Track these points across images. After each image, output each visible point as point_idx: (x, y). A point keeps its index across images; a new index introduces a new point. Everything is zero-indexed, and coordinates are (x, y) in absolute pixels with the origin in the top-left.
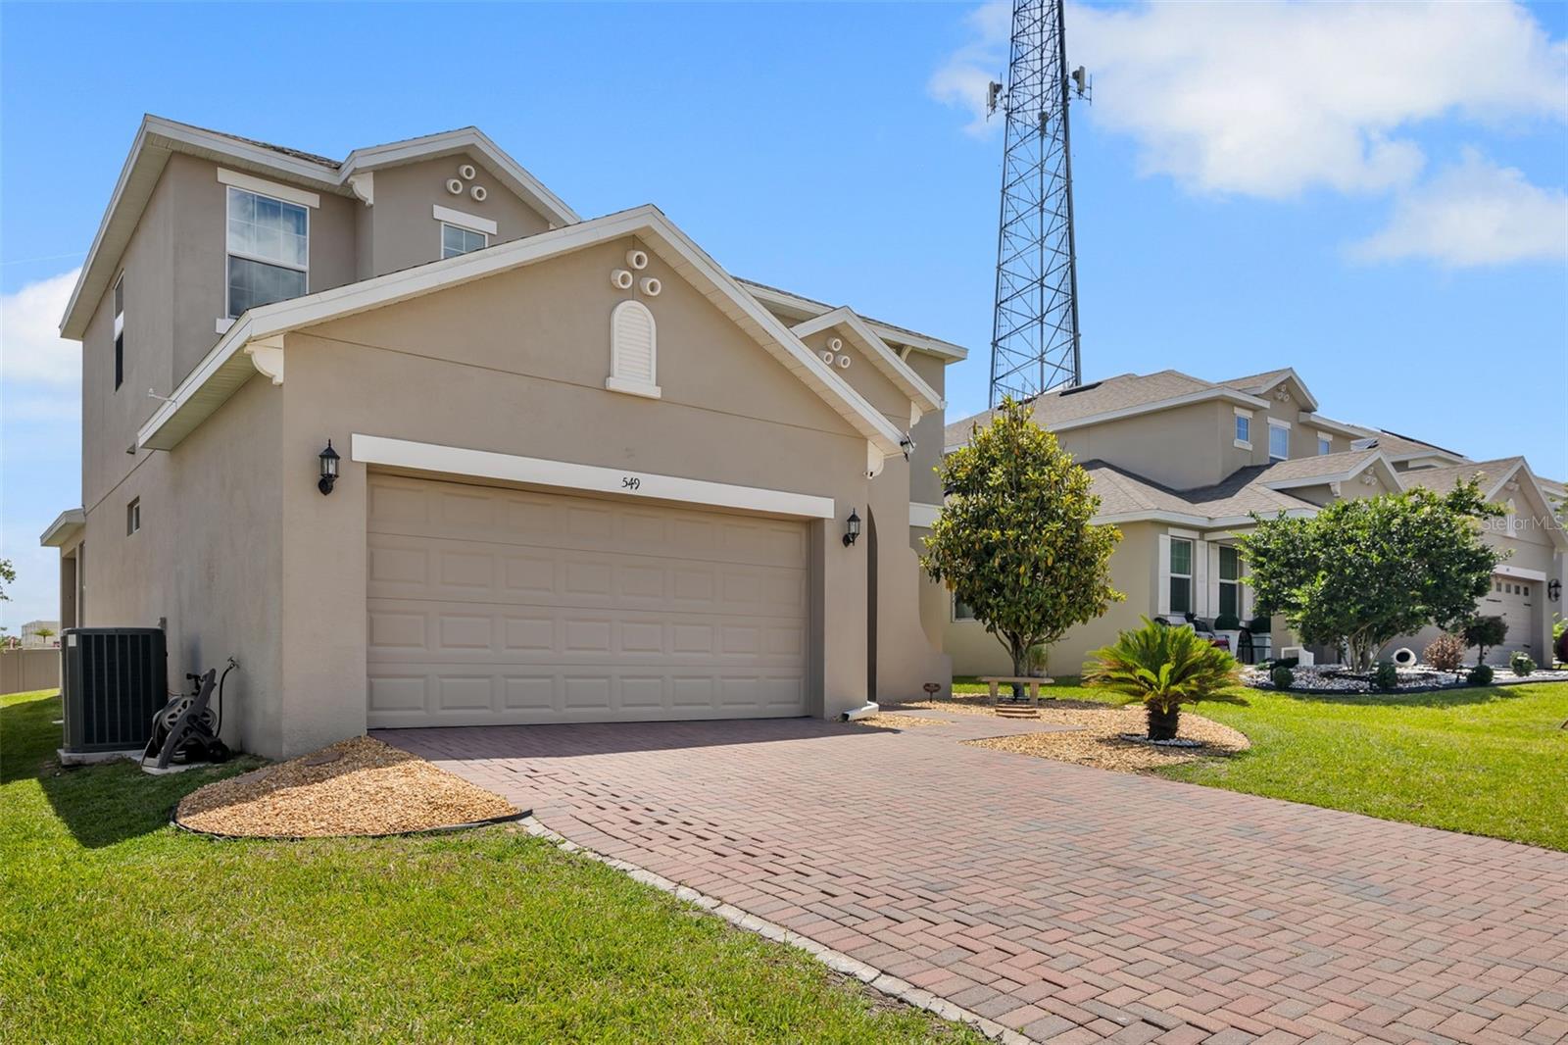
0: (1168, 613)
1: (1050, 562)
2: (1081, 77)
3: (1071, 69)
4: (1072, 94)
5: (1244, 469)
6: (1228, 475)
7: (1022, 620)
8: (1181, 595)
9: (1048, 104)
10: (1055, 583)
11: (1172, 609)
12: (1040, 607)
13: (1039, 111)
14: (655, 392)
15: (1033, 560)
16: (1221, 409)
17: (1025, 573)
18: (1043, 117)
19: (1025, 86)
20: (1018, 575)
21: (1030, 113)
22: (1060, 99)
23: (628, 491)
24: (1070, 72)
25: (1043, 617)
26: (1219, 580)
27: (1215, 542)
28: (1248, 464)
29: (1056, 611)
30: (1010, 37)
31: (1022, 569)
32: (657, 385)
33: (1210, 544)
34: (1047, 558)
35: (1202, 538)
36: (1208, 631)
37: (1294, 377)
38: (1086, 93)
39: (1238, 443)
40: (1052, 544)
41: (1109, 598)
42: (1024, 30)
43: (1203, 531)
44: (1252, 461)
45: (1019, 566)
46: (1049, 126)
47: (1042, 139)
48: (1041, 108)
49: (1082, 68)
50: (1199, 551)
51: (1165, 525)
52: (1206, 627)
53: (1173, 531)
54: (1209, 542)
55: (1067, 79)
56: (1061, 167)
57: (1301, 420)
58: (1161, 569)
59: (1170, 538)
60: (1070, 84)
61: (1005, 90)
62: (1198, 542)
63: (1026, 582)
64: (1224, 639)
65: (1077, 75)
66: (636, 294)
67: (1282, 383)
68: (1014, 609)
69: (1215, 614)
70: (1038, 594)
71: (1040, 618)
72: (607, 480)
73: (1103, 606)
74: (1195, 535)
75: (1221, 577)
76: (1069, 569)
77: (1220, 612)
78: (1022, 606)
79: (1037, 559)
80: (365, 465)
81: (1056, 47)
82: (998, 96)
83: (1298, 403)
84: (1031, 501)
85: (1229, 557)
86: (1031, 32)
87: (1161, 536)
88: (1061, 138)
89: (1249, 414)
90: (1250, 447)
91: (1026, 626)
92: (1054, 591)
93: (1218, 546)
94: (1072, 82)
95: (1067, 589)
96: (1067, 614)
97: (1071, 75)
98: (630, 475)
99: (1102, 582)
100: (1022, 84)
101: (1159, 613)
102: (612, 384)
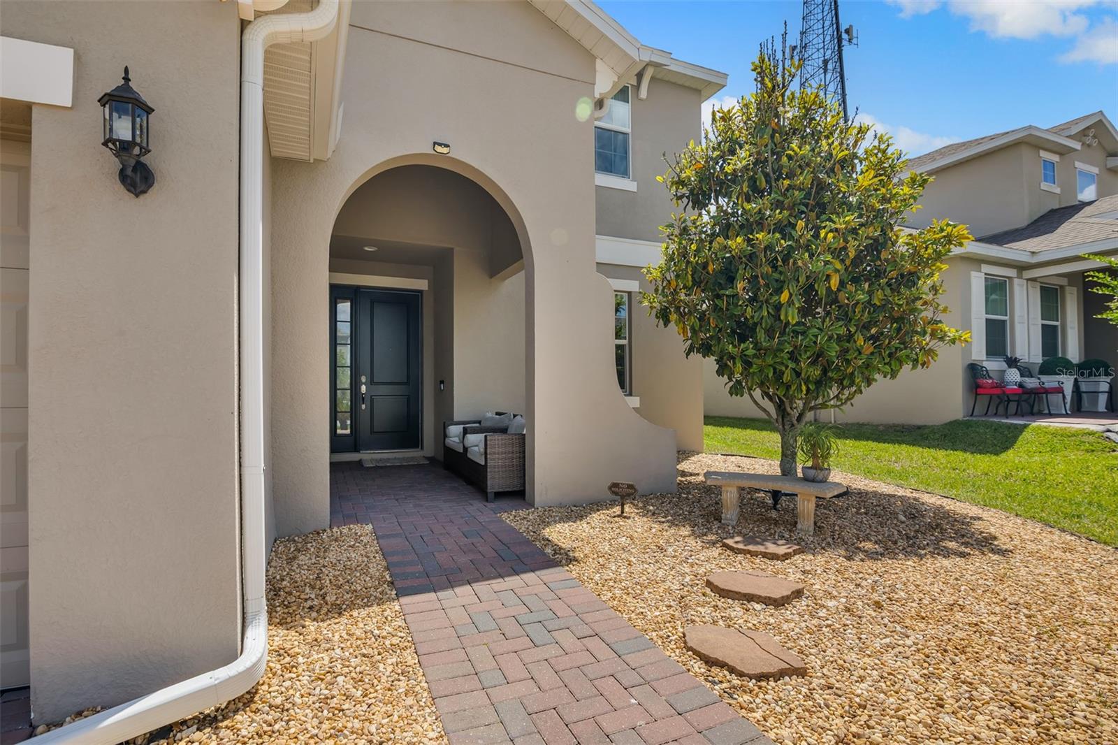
0: (985, 358)
1: (834, 282)
2: (850, 31)
3: (843, 28)
4: (844, 43)
5: (1053, 212)
6: (1035, 218)
7: (787, 377)
8: (997, 336)
9: (829, 52)
10: (846, 317)
11: (987, 354)
12: (818, 357)
13: (823, 58)
15: (802, 279)
16: (1026, 153)
17: (790, 303)
18: (826, 62)
19: (813, 45)
20: (778, 307)
21: (817, 60)
22: (836, 48)
24: (843, 29)
25: (825, 372)
26: (1040, 322)
27: (1034, 280)
28: (1057, 207)
29: (848, 362)
30: (802, 17)
31: (784, 297)
33: (1029, 282)
34: (828, 277)
35: (1020, 276)
36: (1032, 377)
37: (1104, 120)
38: (854, 41)
39: (1045, 186)
40: (838, 253)
41: (942, 339)
42: (811, 12)
43: (1021, 268)
44: (1060, 205)
45: (779, 291)
46: (830, 66)
47: (825, 75)
48: (824, 56)
49: (851, 26)
50: (1017, 289)
51: (977, 262)
52: (1030, 372)
53: (986, 268)
54: (1028, 280)
55: (841, 35)
56: (839, 87)
57: (1108, 167)
58: (974, 309)
59: (983, 276)
60: (843, 37)
61: (798, 50)
62: (1016, 281)
63: (792, 316)
64: (1056, 385)
65: (847, 31)
67: (1088, 128)
68: (769, 360)
69: (1038, 359)
70: (816, 337)
71: (818, 372)
73: (930, 352)
74: (1011, 273)
75: (1042, 319)
76: (870, 293)
77: (1043, 355)
78: (786, 356)
79: (812, 280)
81: (832, 18)
82: (795, 53)
83: (1104, 148)
84: (800, 190)
85: (1050, 297)
86: (816, 12)
87: (974, 274)
88: (838, 70)
89: (1055, 158)
90: (1058, 191)
91: (793, 388)
92: (843, 331)
93: (1038, 285)
94: (845, 36)
95: (866, 327)
96: (867, 366)
97: (843, 31)
99: (928, 314)
100: (810, 44)
101: (973, 358)
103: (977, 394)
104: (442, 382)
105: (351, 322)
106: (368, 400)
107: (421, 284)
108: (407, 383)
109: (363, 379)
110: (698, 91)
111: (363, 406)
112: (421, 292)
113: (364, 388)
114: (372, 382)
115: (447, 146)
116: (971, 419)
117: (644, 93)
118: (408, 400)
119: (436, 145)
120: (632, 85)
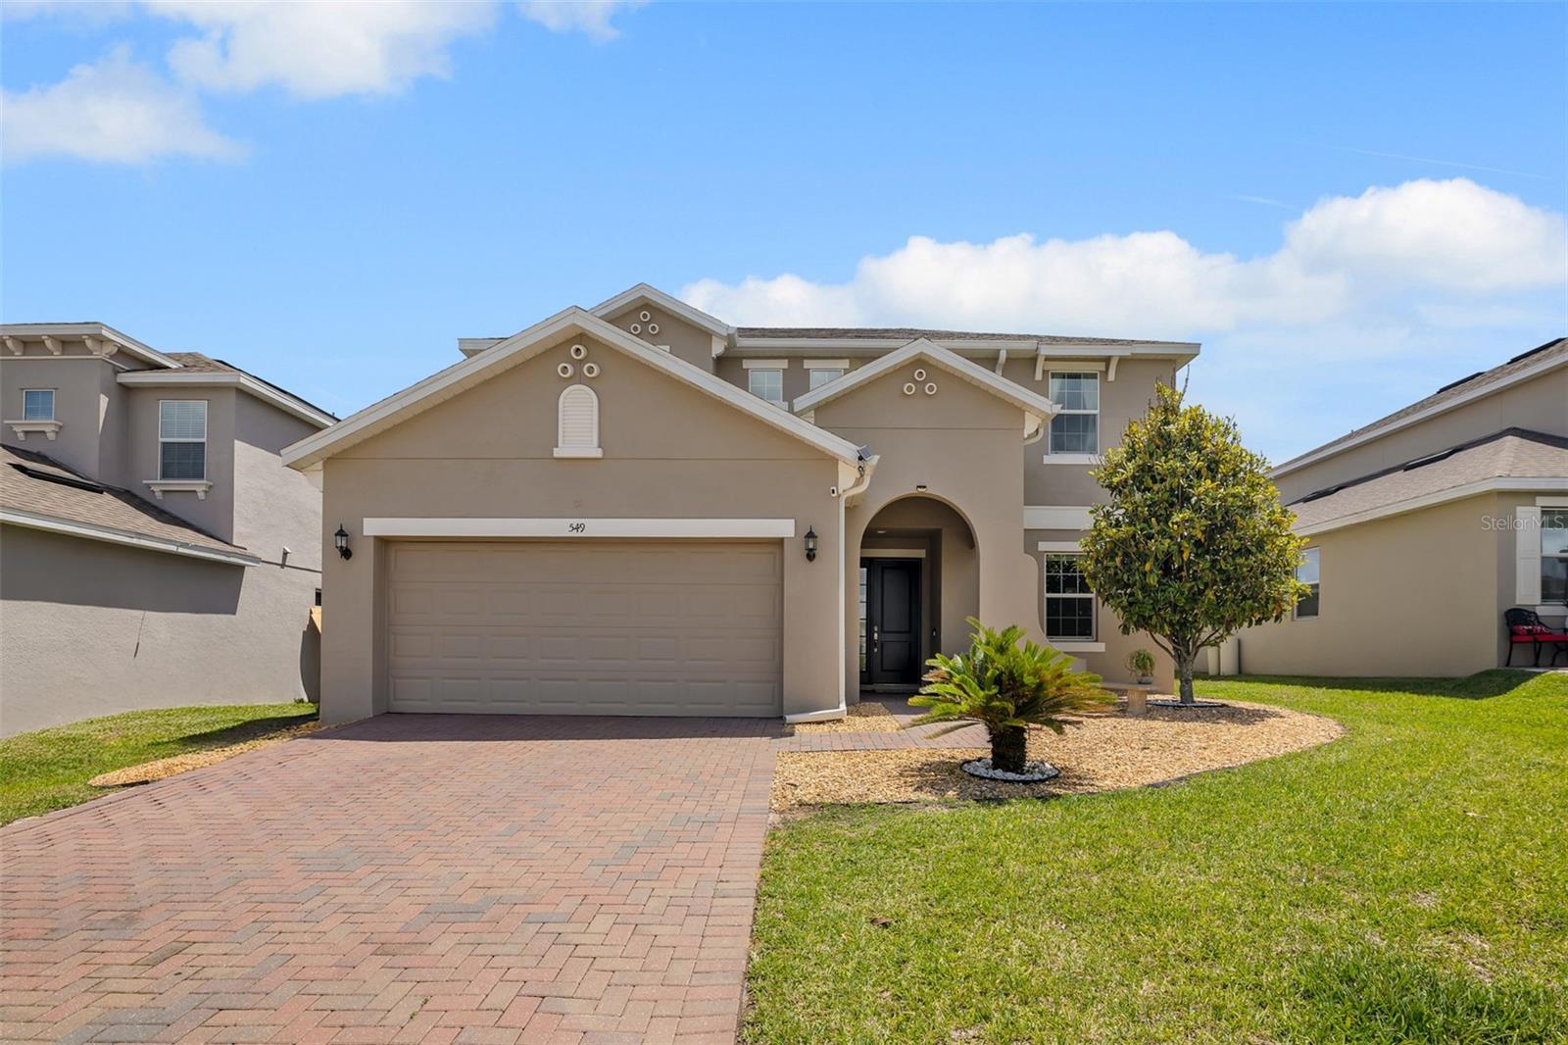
0: (1538, 603)
11: (1542, 600)
14: (598, 453)
23: (575, 534)
32: (600, 447)
51: (1530, 495)
53: (1541, 501)
58: (1522, 548)
59: (1540, 510)
66: (578, 378)
72: (559, 527)
80: (372, 539)
87: (1521, 509)
98: (575, 522)
101: (1517, 603)
102: (557, 453)
103: (1512, 643)
104: (935, 630)
105: (867, 585)
106: (879, 645)
107: (921, 553)
108: (910, 632)
109: (876, 629)
110: (1174, 361)
111: (876, 650)
112: (921, 559)
113: (876, 635)
114: (882, 631)
115: (925, 487)
116: (1507, 668)
117: (1111, 376)
118: (910, 645)
119: (918, 487)
120: (1101, 372)
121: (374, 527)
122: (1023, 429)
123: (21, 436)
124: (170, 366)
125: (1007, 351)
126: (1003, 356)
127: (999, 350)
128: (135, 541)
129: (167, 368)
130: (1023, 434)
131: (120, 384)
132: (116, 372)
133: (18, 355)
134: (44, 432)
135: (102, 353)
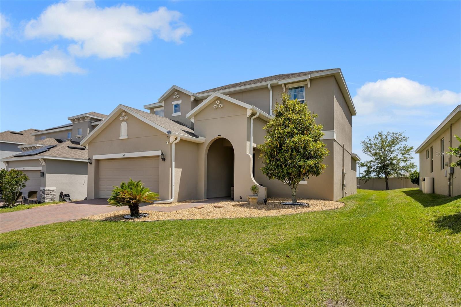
14: (127, 137)
23: (123, 157)
72: (120, 156)
80: (94, 160)
98: (124, 154)
102: (120, 138)
115: (220, 135)
117: (309, 86)
119: (218, 135)
120: (305, 85)
121: (95, 157)
122: (246, 114)
123: (77, 139)
124: (102, 119)
125: (270, 84)
126: (269, 86)
127: (268, 85)
128: (82, 161)
129: (101, 120)
130: (246, 116)
131: (92, 125)
132: (91, 123)
133: (82, 121)
134: (80, 137)
135: (88, 119)
